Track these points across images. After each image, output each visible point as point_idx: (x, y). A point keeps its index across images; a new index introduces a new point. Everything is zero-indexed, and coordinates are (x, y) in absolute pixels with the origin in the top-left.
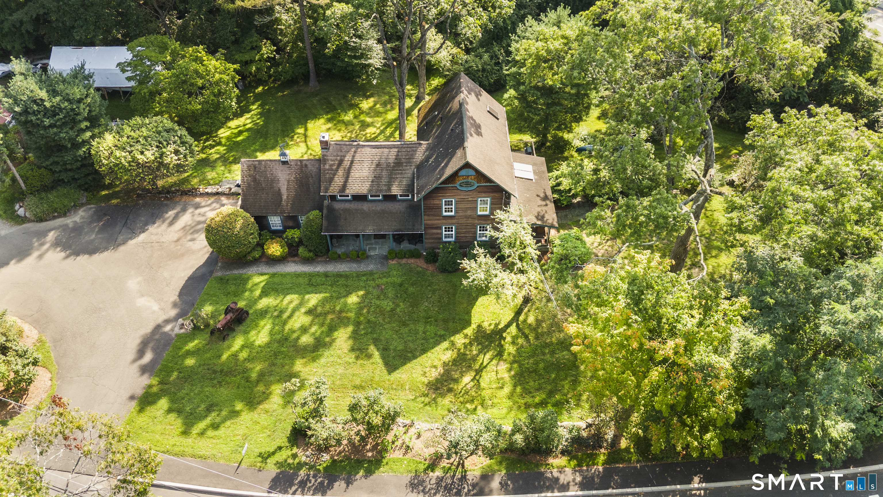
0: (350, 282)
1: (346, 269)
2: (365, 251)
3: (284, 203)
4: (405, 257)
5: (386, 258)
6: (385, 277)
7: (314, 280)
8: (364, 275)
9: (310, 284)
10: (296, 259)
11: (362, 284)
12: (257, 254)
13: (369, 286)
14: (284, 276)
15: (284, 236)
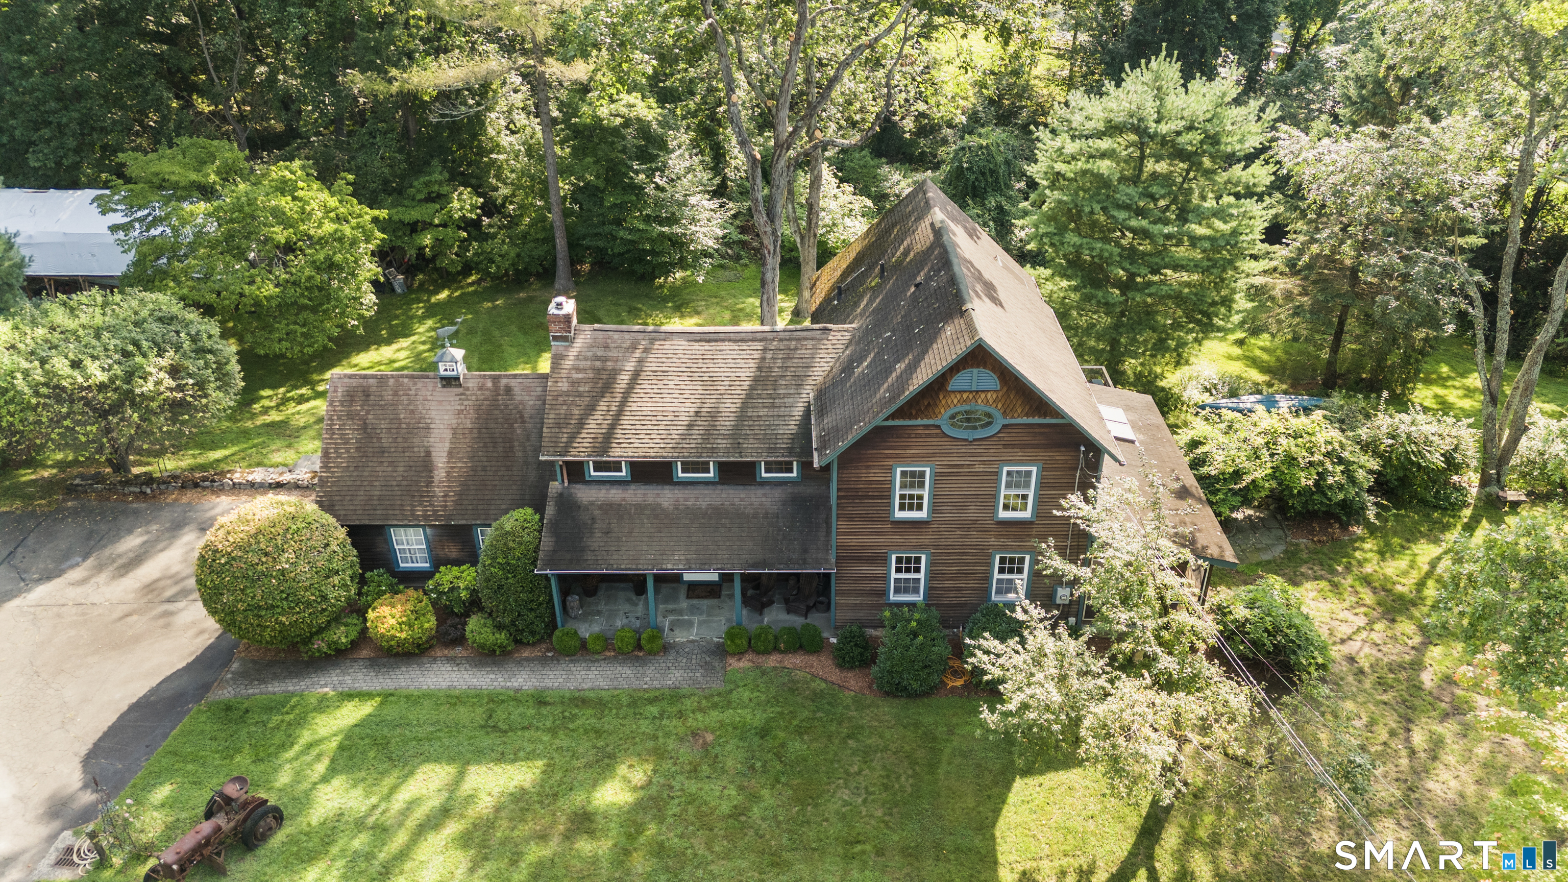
0: (609, 722)
1: (602, 683)
2: (661, 630)
3: (436, 489)
4: (776, 649)
5: (721, 652)
6: (715, 706)
7: (500, 714)
8: (653, 701)
9: (490, 726)
10: (458, 651)
11: (645, 726)
12: (342, 635)
13: (667, 735)
14: (413, 700)
15: (431, 584)
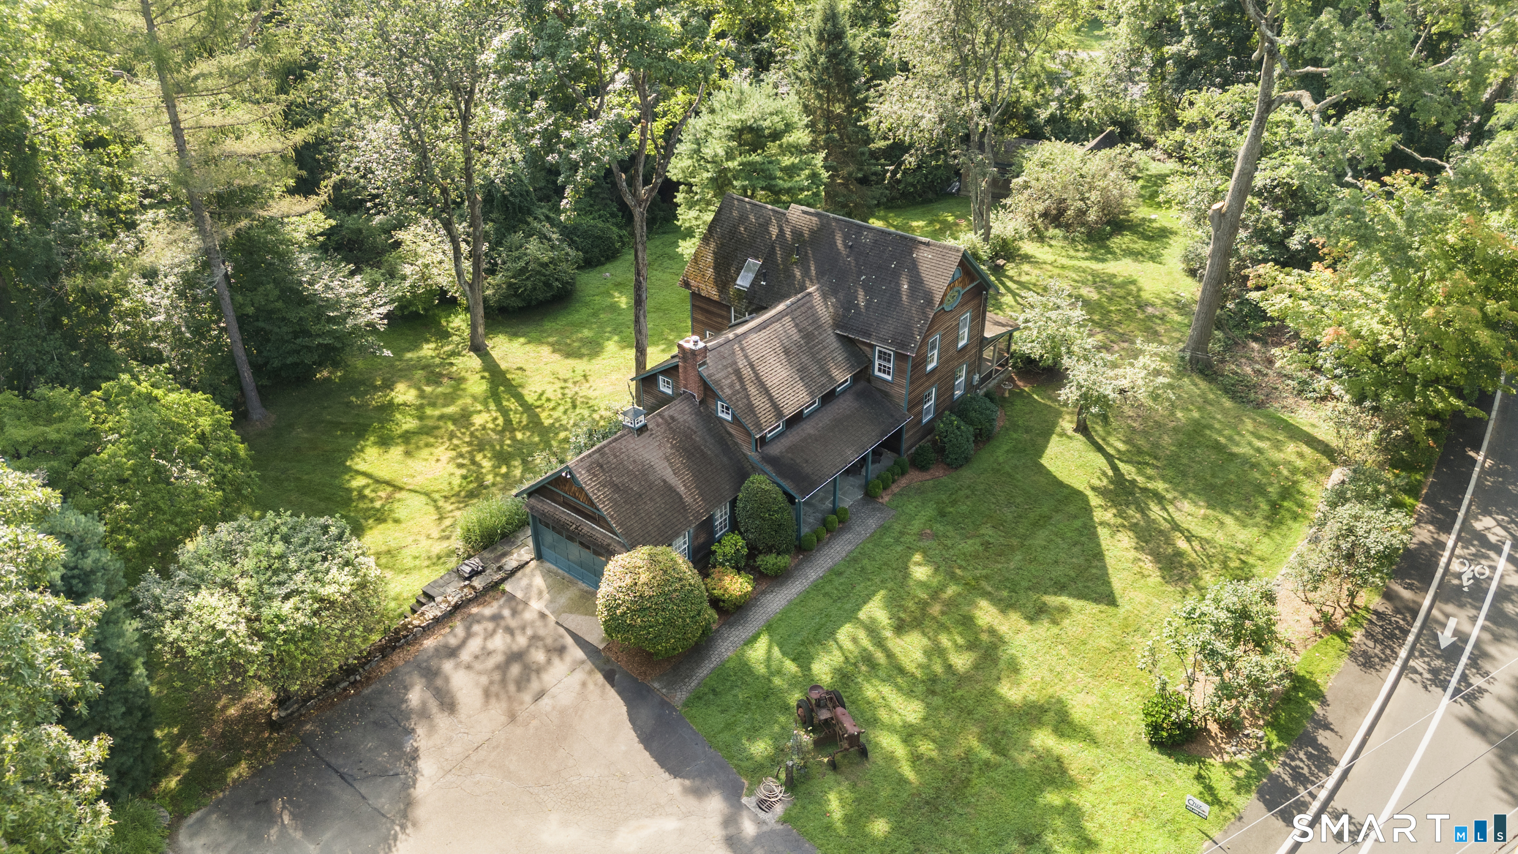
3: (688, 500)
4: (893, 481)
5: (870, 500)
6: (908, 520)
9: (839, 599)
11: (899, 547)
13: (912, 543)
14: (783, 618)
15: (719, 558)
